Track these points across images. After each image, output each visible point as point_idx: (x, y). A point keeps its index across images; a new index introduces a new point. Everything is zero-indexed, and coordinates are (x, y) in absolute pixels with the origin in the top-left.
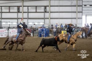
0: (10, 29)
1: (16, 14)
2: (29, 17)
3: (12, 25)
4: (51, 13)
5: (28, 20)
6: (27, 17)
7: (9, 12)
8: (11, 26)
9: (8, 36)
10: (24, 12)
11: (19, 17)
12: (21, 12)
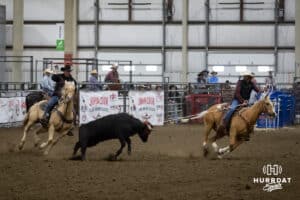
0: (131, 93)
2: (213, 43)
3: (141, 75)
5: (207, 55)
6: (202, 43)
7: (130, 22)
8: (135, 80)
11: (168, 44)
12: (179, 23)
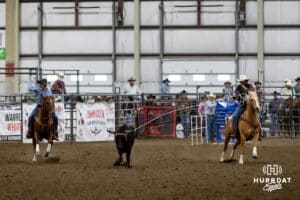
0: (78, 106)
1: (110, 33)
3: (89, 85)
4: (268, 33)
5: (161, 63)
7: (77, 27)
9: (72, 136)
10: (142, 28)
11: (119, 51)
12: (131, 28)
